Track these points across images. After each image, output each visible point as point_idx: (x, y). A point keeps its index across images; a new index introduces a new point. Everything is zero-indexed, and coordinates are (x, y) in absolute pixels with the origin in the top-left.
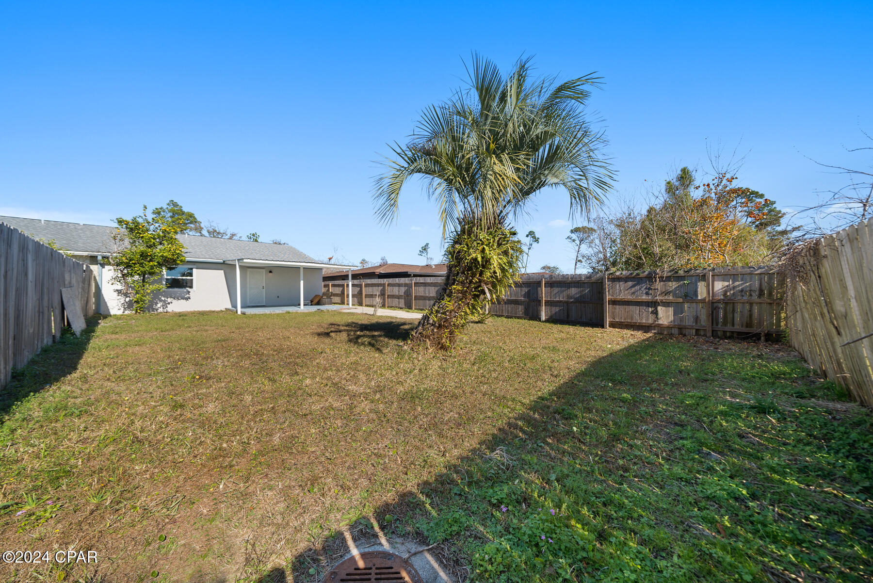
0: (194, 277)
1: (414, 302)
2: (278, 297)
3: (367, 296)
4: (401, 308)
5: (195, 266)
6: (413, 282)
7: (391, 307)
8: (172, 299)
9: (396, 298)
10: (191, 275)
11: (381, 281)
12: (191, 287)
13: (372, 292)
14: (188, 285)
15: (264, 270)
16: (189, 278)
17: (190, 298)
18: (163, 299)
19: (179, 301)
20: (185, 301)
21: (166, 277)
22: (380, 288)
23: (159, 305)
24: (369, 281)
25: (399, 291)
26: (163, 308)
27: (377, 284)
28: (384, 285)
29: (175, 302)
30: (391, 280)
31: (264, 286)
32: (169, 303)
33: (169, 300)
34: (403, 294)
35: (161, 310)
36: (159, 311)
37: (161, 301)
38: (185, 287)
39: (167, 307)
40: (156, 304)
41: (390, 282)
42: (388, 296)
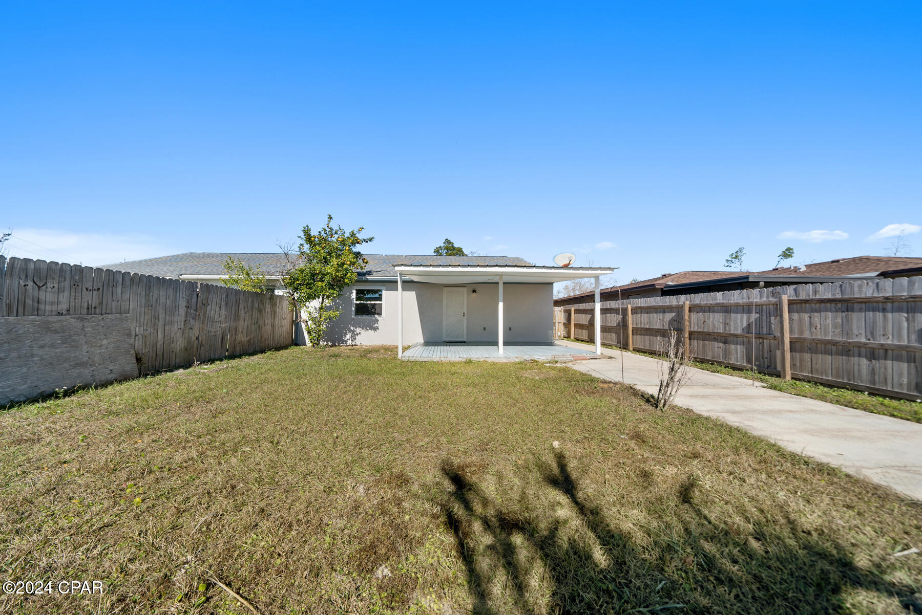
0: (383, 302)
1: (788, 355)
2: (484, 329)
3: (636, 331)
4: (736, 368)
5: (384, 288)
6: (785, 299)
7: (702, 361)
8: (361, 329)
9: (715, 340)
10: (380, 299)
11: (672, 300)
12: (380, 314)
13: (649, 323)
14: (377, 311)
15: (465, 290)
16: (378, 302)
17: (378, 329)
18: (352, 328)
19: (367, 331)
20: (373, 331)
21: (355, 302)
22: (669, 316)
23: (348, 336)
24: (641, 302)
25: (726, 324)
26: (352, 341)
27: (661, 307)
28: (679, 309)
29: (363, 332)
30: (699, 299)
31: (465, 312)
32: (357, 334)
33: (358, 330)
34: (739, 332)
35: (349, 342)
36: (348, 343)
37: (350, 331)
38: (374, 314)
39: (355, 339)
40: (346, 334)
41: (697, 302)
42: (691, 333)
